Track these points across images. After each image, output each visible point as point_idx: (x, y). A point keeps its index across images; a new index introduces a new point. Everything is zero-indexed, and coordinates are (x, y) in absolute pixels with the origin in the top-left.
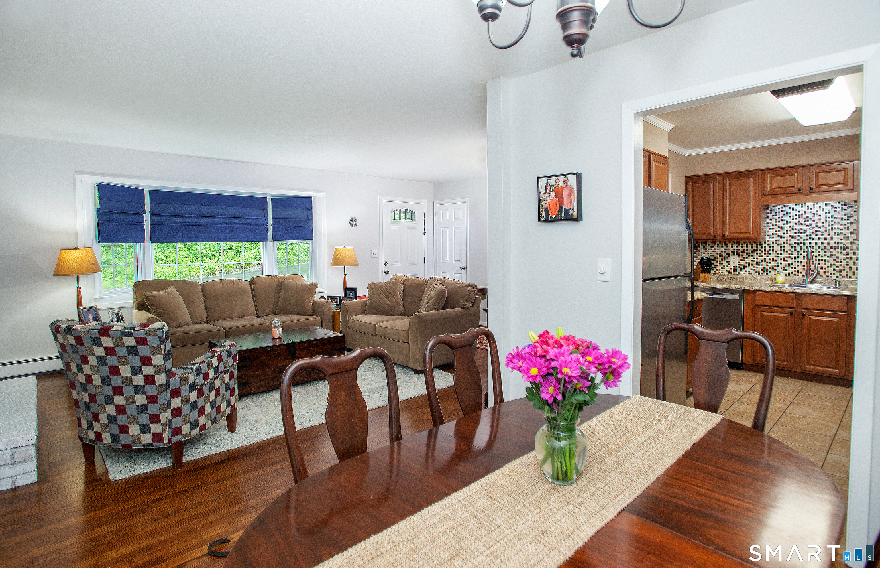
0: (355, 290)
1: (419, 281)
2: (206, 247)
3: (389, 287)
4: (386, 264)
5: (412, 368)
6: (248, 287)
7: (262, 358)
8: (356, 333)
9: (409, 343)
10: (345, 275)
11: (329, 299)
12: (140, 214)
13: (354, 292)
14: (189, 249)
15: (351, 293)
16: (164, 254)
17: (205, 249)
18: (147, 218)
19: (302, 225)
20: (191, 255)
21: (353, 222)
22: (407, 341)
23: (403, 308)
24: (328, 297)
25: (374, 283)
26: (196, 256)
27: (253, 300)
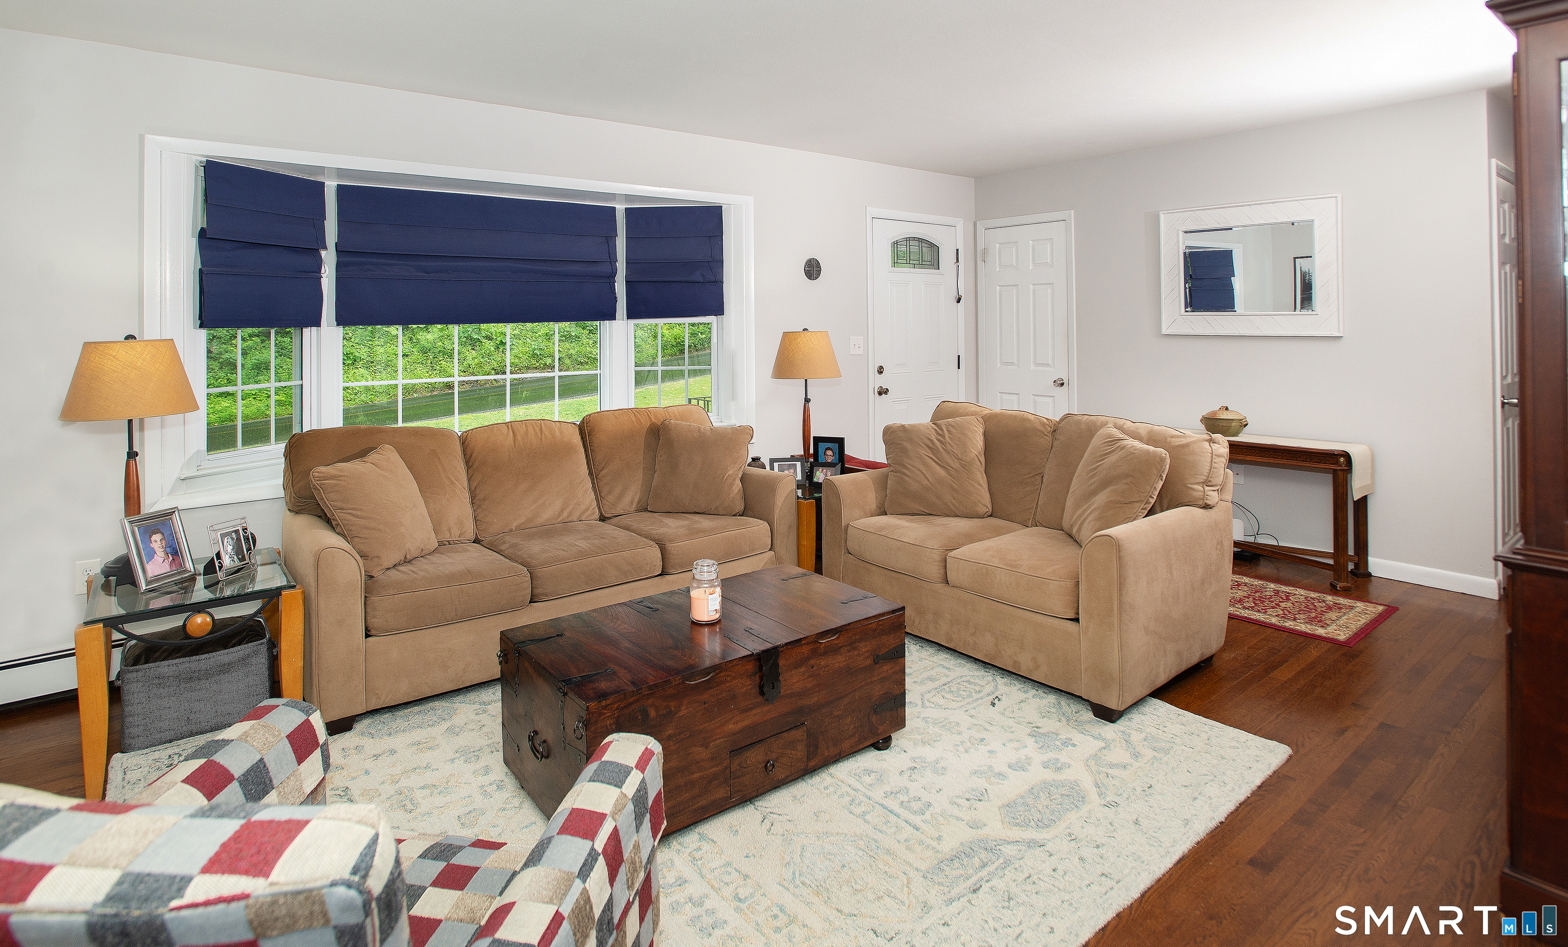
0: (840, 442)
1: (1029, 420)
2: (442, 334)
3: (947, 438)
4: (880, 370)
5: (1088, 701)
6: (577, 440)
7: (683, 712)
8: (874, 568)
9: (1076, 620)
10: (807, 400)
11: (776, 465)
12: (313, 251)
13: (835, 446)
14: (411, 339)
15: (828, 449)
16: (367, 349)
17: (441, 338)
18: (329, 258)
19: (697, 277)
20: (414, 350)
21: (813, 270)
22: (1072, 616)
23: (988, 495)
24: (772, 461)
25: (903, 426)
26: (424, 351)
27: (591, 474)
